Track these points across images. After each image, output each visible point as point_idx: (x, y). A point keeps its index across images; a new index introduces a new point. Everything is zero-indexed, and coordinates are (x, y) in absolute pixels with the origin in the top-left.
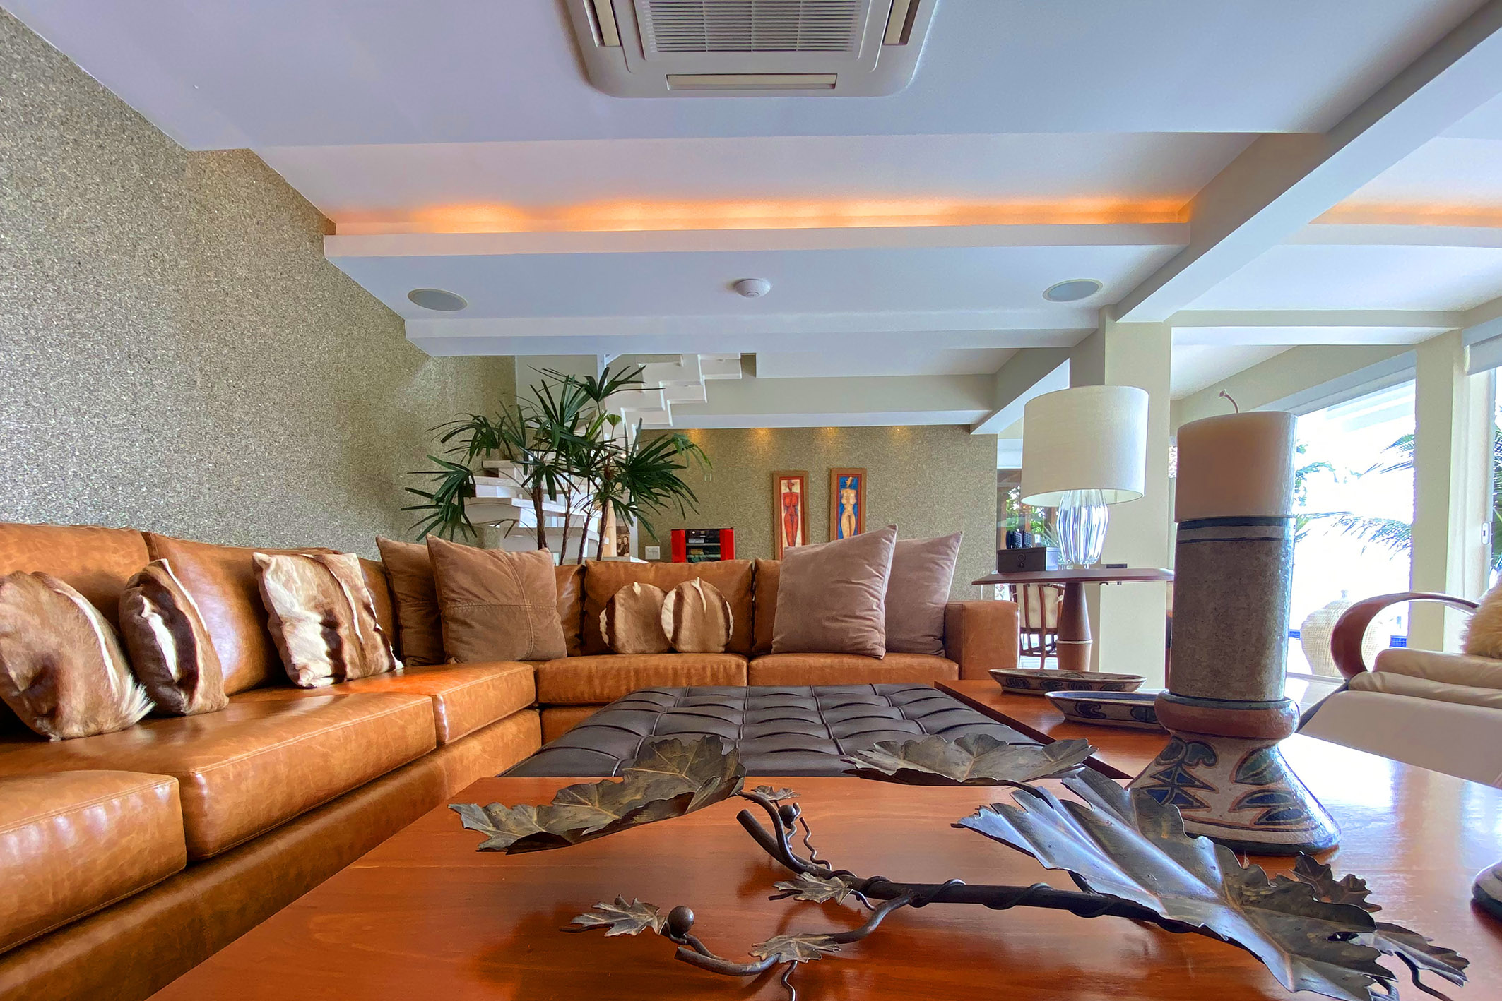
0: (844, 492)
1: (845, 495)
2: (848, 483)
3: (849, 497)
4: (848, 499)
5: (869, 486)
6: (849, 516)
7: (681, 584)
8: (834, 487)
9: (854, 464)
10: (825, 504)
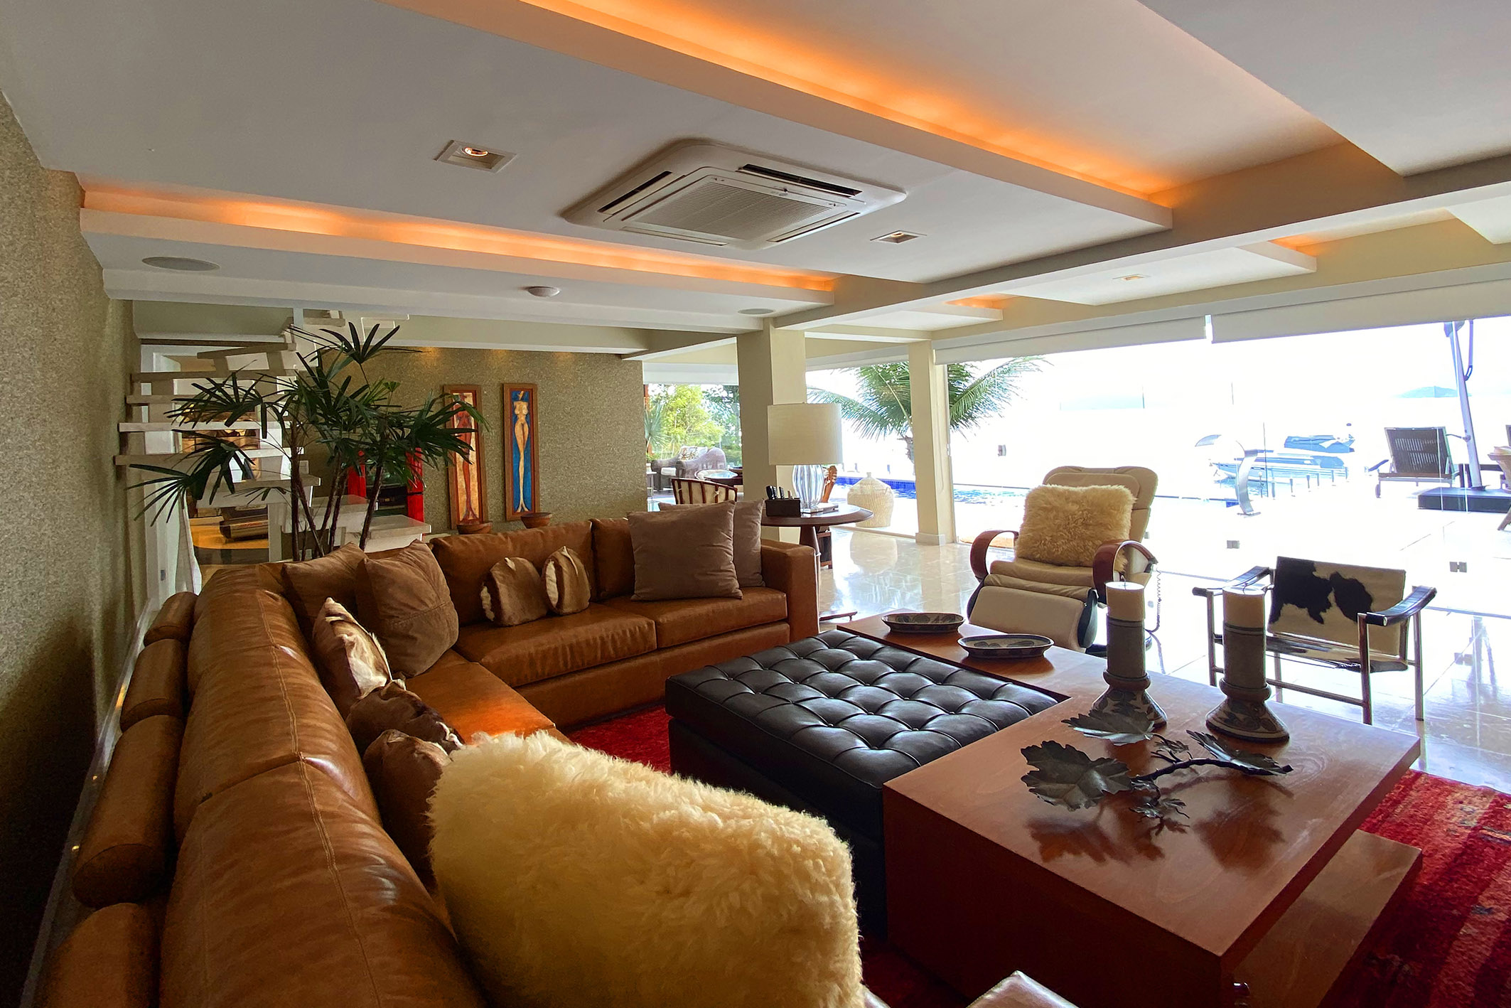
0: (517, 404)
1: (518, 406)
2: (521, 396)
3: (522, 409)
4: (521, 410)
5: (540, 399)
6: (523, 425)
7: (553, 554)
8: (507, 399)
9: (526, 380)
10: (498, 414)
